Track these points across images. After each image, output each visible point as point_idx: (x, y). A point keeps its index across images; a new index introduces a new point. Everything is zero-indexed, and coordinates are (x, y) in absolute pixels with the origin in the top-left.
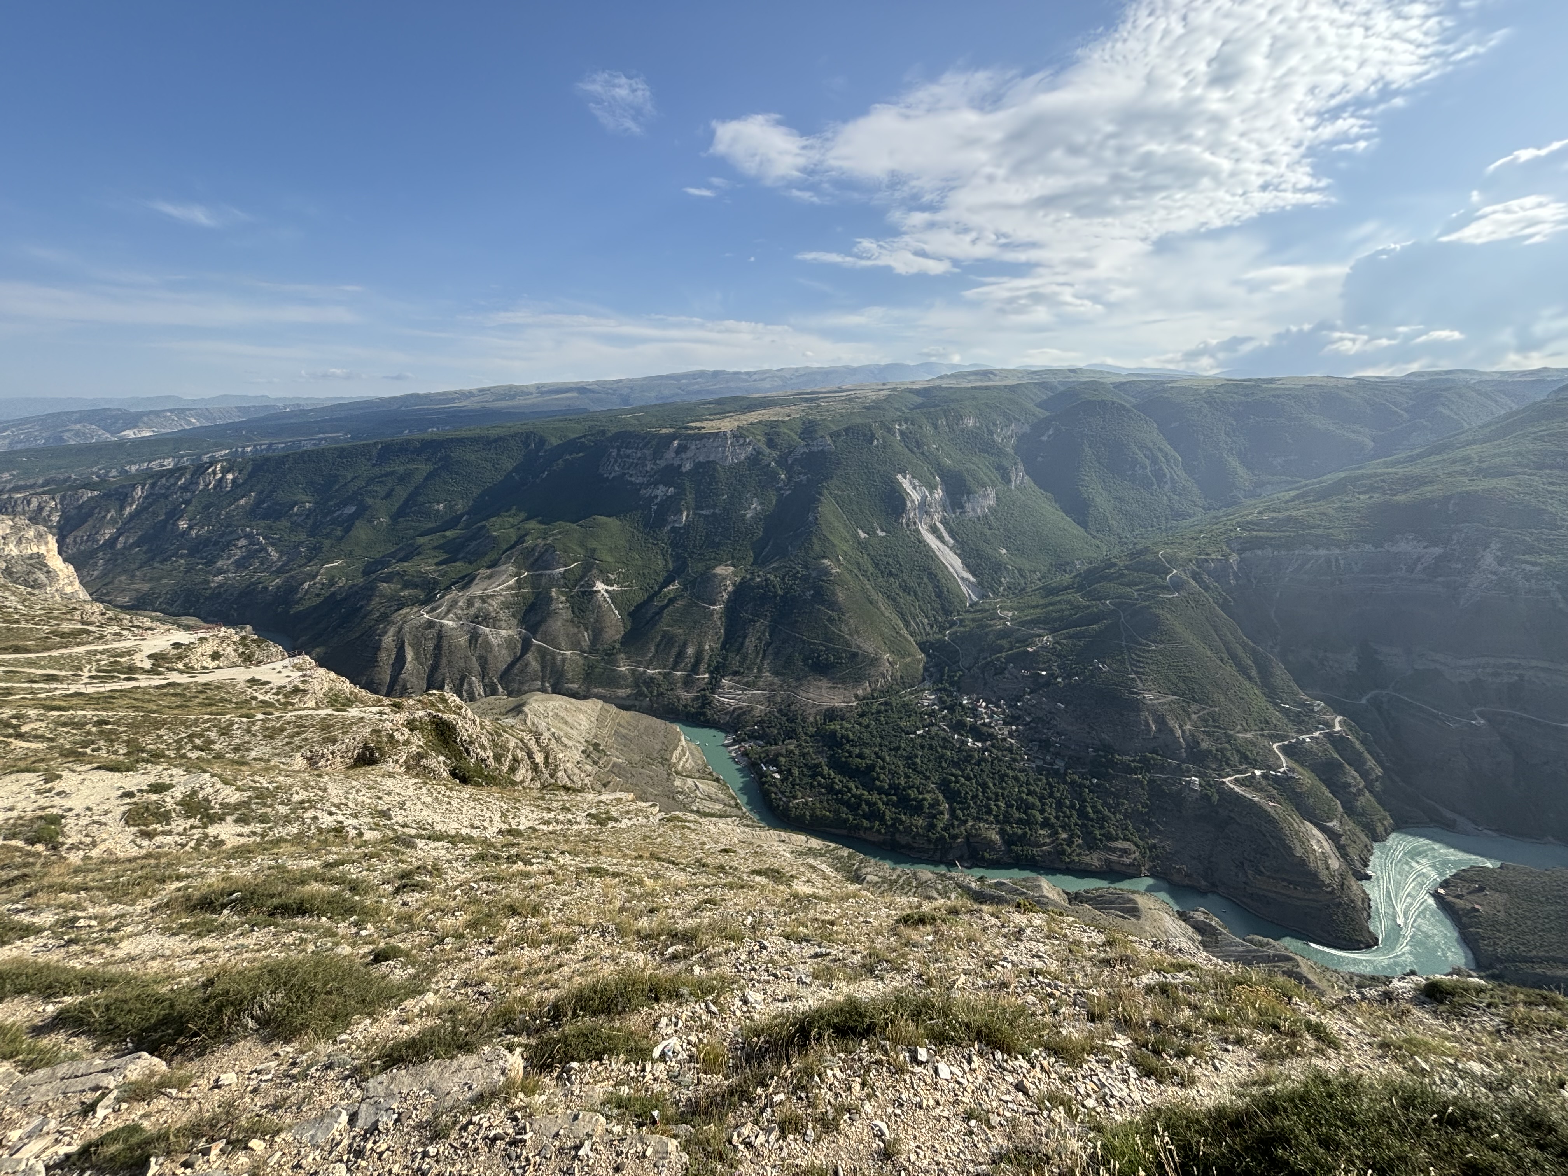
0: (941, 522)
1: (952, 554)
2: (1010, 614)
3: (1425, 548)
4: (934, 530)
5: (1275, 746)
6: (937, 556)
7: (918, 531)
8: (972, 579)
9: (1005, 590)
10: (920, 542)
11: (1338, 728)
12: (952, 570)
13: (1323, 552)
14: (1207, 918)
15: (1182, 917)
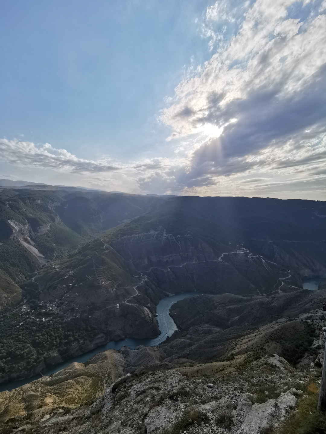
0: (29, 237)
1: (34, 248)
2: (58, 266)
3: (155, 232)
4: (26, 240)
5: (135, 288)
6: (28, 250)
7: (19, 241)
8: (43, 256)
9: (55, 258)
10: (20, 245)
12: (34, 254)
13: (137, 235)
14: (125, 348)
15: (119, 351)
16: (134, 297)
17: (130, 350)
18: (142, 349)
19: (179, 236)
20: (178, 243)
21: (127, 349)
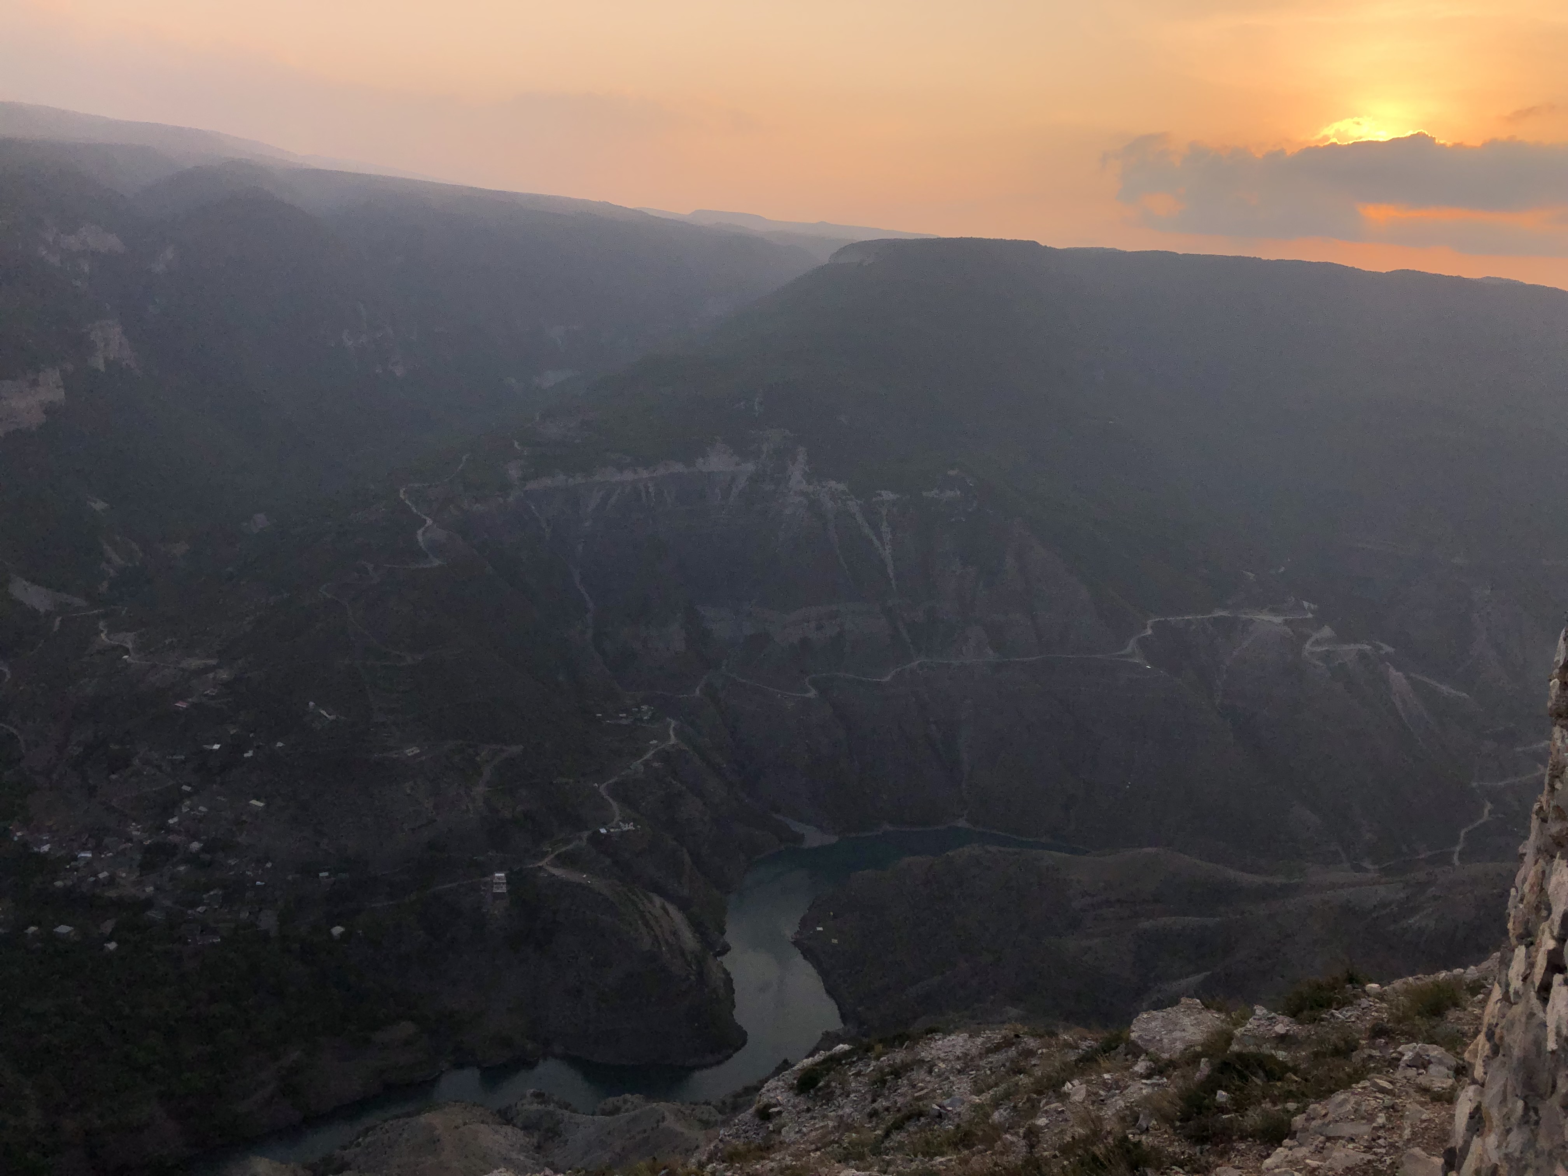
3: (738, 464)
5: (602, 789)
9: (110, 588)
11: (673, 740)
13: (628, 476)
14: (541, 1103)
15: (505, 1117)
16: (596, 840)
17: (567, 1113)
18: (637, 1111)
19: (888, 496)
20: (880, 538)
21: (551, 1107)
